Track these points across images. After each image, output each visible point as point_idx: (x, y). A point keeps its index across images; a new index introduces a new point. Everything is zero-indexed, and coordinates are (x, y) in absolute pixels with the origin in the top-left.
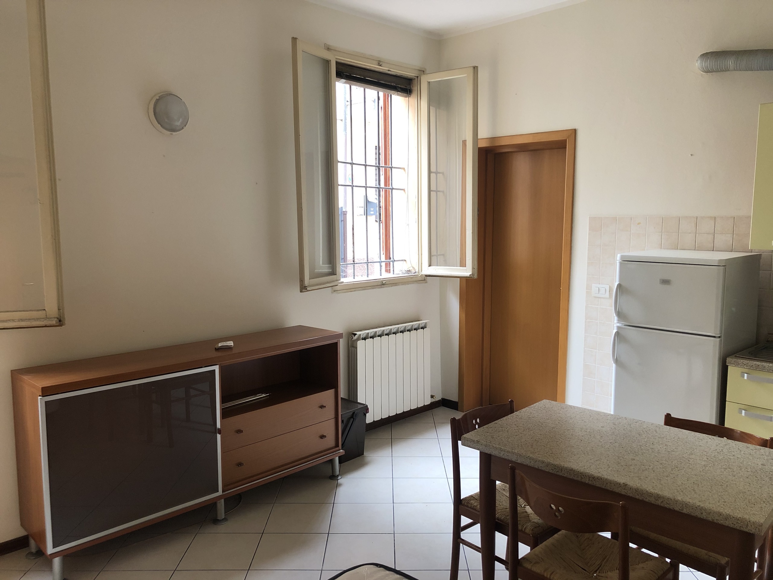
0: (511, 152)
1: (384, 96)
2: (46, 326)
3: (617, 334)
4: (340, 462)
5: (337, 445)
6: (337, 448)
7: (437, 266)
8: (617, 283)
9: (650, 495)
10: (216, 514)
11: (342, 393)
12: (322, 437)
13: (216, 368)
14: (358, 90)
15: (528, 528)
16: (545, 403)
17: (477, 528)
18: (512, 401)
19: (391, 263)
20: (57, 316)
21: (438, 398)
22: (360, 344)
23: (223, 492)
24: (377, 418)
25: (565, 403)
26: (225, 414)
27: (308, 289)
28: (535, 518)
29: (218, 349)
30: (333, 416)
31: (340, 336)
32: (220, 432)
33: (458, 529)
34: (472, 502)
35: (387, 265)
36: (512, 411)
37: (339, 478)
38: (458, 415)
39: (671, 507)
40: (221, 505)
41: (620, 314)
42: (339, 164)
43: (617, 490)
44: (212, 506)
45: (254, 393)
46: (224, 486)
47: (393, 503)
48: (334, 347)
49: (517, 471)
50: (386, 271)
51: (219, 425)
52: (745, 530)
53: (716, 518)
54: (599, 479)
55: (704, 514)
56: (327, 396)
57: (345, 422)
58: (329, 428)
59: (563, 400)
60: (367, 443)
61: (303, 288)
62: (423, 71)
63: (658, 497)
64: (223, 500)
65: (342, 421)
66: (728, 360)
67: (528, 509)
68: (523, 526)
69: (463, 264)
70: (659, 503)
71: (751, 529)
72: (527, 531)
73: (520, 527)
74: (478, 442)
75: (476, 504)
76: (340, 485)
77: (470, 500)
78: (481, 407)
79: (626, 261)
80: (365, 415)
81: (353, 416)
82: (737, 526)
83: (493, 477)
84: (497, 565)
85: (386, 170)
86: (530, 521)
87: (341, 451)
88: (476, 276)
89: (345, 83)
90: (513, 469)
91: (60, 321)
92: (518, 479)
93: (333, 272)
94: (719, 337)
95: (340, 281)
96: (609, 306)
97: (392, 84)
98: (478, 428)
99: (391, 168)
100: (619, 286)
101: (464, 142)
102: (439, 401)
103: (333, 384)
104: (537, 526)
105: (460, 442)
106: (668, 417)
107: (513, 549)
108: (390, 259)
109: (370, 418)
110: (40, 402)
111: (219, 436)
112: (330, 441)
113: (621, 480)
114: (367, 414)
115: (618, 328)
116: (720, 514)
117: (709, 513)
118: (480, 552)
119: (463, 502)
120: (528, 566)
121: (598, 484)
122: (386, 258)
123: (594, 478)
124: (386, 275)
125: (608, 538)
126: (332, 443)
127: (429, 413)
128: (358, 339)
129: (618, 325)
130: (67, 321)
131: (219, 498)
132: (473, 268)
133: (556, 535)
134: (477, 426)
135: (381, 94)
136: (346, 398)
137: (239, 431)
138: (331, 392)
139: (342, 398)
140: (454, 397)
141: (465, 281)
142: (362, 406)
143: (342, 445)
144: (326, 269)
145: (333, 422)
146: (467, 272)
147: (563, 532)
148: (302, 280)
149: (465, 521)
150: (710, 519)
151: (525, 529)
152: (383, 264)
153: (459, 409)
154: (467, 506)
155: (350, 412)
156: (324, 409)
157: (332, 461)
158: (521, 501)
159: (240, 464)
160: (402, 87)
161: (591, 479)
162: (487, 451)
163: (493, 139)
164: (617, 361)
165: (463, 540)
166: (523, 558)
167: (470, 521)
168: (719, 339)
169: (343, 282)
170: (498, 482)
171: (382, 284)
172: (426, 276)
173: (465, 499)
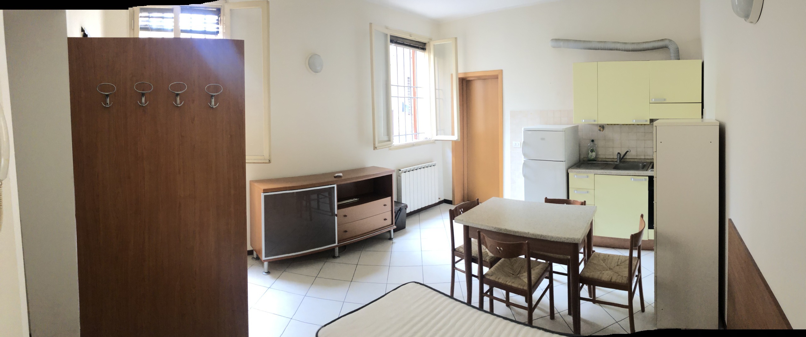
0: (474, 80)
1: (413, 52)
2: (264, 163)
3: (524, 164)
4: (394, 232)
5: (392, 224)
6: (392, 225)
7: (440, 135)
8: (523, 141)
9: (538, 235)
10: (335, 254)
11: (395, 199)
12: (385, 219)
13: (335, 186)
14: (400, 49)
15: (488, 259)
16: (493, 199)
17: (463, 261)
18: (478, 199)
19: (418, 135)
20: (269, 159)
21: (442, 199)
22: (403, 175)
23: (338, 244)
24: (412, 210)
25: (503, 197)
26: (340, 207)
27: (377, 148)
28: (490, 254)
29: (335, 177)
30: (390, 209)
31: (394, 171)
32: (336, 215)
33: (454, 263)
34: (460, 249)
35: (416, 136)
36: (478, 204)
37: (393, 239)
38: (453, 207)
39: (547, 239)
40: (337, 250)
41: (525, 155)
42: (392, 86)
43: (525, 236)
44: (333, 249)
45: (352, 198)
46: (338, 241)
47: (421, 251)
48: (390, 176)
49: (481, 233)
50: (415, 138)
51: (336, 213)
52: (574, 242)
53: (564, 240)
54: (518, 232)
55: (559, 239)
56: (387, 200)
57: (396, 212)
58: (388, 216)
59: (502, 196)
60: (407, 222)
61: (375, 148)
62: (431, 39)
63: (542, 236)
64: (337, 248)
65: (395, 212)
66: (569, 170)
67: (487, 250)
68: (485, 258)
69: (453, 134)
70: (542, 238)
71: (576, 242)
72: (487, 260)
73: (484, 259)
74: (462, 220)
75: (462, 250)
76: (395, 243)
77: (459, 248)
78: (464, 203)
79: (526, 131)
80: (406, 209)
81: (400, 210)
82: (571, 242)
83: (470, 237)
84: (473, 278)
85: (414, 89)
86: (488, 255)
87: (395, 226)
88: (459, 140)
89: (394, 45)
90: (479, 232)
91: (269, 161)
92: (482, 237)
93: (389, 140)
94: (565, 161)
95: (393, 144)
96: (520, 151)
97: (417, 46)
98: (463, 213)
99: (417, 87)
100: (524, 142)
101: (452, 75)
102: (443, 200)
103: (390, 194)
104: (492, 258)
105: (454, 221)
106: (546, 198)
107: (481, 270)
108: (417, 132)
109: (408, 211)
110: (263, 195)
111: (336, 218)
112: (389, 222)
113: (526, 231)
114: (407, 209)
115: (524, 161)
116: (565, 238)
117: (561, 239)
118: (464, 273)
119: (456, 250)
120: (488, 277)
121: (517, 234)
122: (415, 132)
123: (515, 232)
124: (415, 141)
125: (523, 258)
126: (390, 223)
127: (438, 206)
128: (402, 173)
129: (525, 159)
130: (272, 161)
131: (336, 246)
132: (458, 136)
133: (500, 261)
134: (462, 212)
135: (411, 51)
136: (396, 201)
137: (345, 216)
138: (390, 198)
139: (395, 201)
140: (450, 198)
141: (455, 143)
142: (404, 205)
143: (395, 223)
144: (386, 138)
145: (390, 212)
146: (456, 137)
147: (502, 259)
148: (374, 144)
149: (457, 258)
150: (561, 241)
151: (486, 260)
152: (414, 135)
153: (453, 204)
154: (458, 252)
155: (398, 208)
156: (386, 206)
157: (390, 231)
158: (483, 247)
159: (346, 231)
160: (421, 47)
161: (514, 232)
162: (467, 225)
163: (465, 73)
164: (524, 176)
165: (456, 268)
166: (486, 274)
167: (460, 258)
168: (565, 162)
169: (394, 145)
170: (472, 239)
171: (413, 145)
172: (435, 140)
173: (457, 248)
